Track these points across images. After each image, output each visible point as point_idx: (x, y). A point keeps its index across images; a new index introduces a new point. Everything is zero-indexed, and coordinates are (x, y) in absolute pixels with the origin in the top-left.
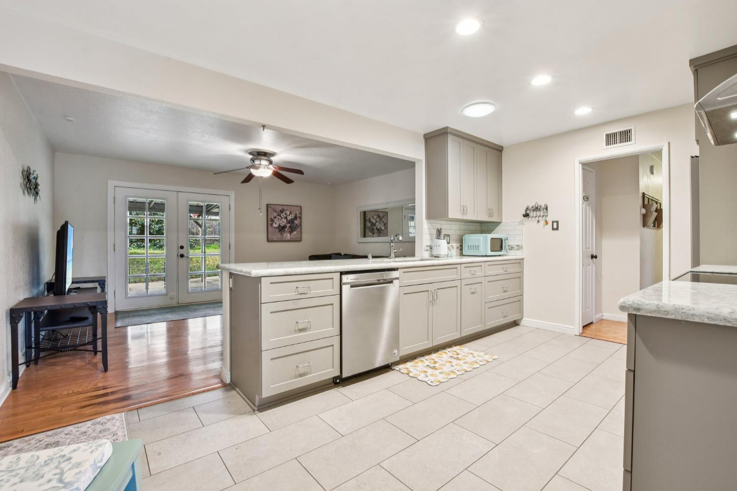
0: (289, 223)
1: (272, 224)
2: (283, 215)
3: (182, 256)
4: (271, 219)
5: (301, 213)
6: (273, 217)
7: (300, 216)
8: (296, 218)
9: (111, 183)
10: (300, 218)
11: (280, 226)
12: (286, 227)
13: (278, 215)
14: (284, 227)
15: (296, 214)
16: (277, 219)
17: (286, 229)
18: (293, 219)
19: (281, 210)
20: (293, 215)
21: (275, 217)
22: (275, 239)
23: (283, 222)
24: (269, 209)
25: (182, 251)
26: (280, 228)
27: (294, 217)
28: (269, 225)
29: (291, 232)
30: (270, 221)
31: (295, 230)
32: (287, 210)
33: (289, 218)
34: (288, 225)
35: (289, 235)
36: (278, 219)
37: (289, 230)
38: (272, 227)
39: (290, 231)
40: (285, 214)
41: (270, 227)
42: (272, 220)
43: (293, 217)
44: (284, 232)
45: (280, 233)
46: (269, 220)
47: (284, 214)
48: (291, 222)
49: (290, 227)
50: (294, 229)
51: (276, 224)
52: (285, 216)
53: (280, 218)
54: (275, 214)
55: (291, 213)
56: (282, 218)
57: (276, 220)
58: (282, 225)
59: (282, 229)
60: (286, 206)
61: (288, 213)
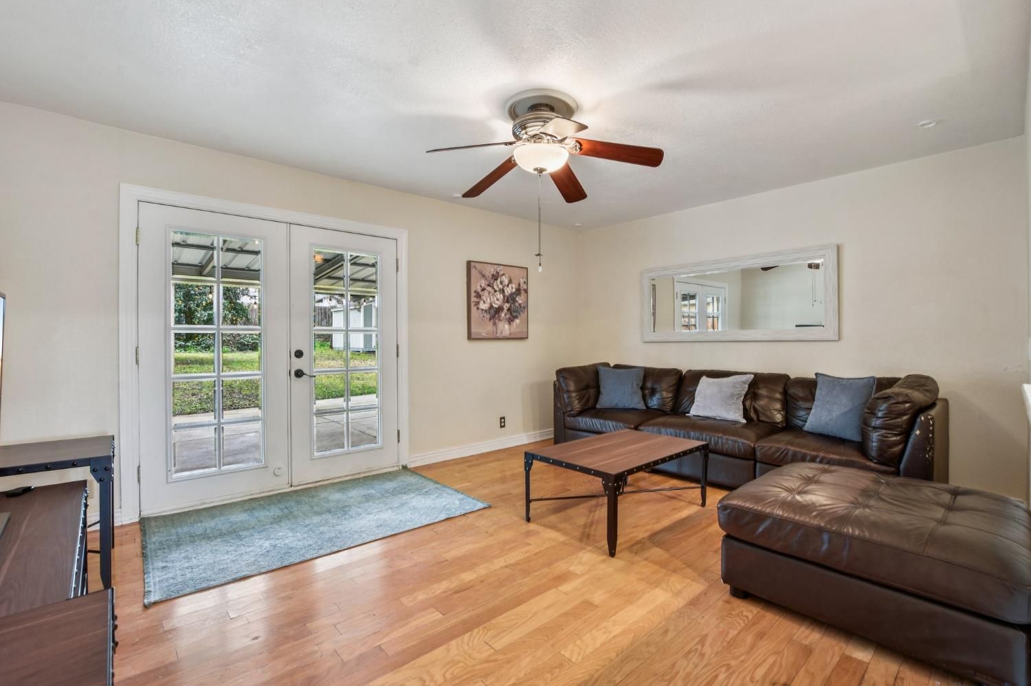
0: (508, 302)
1: (478, 303)
2: (497, 285)
3: (299, 374)
4: (475, 292)
5: (526, 283)
6: (479, 289)
7: (525, 287)
8: (518, 291)
9: (130, 192)
10: (526, 291)
11: (491, 307)
12: (503, 309)
13: (489, 285)
14: (500, 309)
15: (519, 284)
16: (486, 293)
17: (503, 315)
18: (514, 293)
19: (493, 275)
20: (514, 286)
21: (483, 290)
22: (484, 335)
23: (498, 300)
24: (473, 271)
25: (298, 364)
26: (492, 311)
27: (516, 290)
28: (472, 304)
29: (510, 321)
30: (472, 298)
31: (517, 317)
32: (503, 274)
33: (508, 291)
34: (506, 306)
35: (507, 326)
36: (489, 293)
37: (508, 316)
38: (478, 308)
39: (510, 318)
40: (501, 283)
41: (474, 309)
42: (479, 296)
43: (514, 290)
44: (500, 320)
45: (492, 321)
46: (473, 294)
47: (499, 282)
48: (510, 299)
49: (509, 310)
50: (515, 314)
51: (484, 302)
52: (501, 286)
53: (492, 291)
54: (483, 283)
55: (510, 282)
56: (495, 291)
57: (485, 295)
58: (495, 305)
59: (495, 313)
60: (502, 267)
61: (506, 282)
